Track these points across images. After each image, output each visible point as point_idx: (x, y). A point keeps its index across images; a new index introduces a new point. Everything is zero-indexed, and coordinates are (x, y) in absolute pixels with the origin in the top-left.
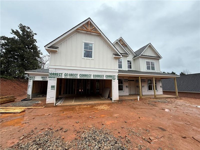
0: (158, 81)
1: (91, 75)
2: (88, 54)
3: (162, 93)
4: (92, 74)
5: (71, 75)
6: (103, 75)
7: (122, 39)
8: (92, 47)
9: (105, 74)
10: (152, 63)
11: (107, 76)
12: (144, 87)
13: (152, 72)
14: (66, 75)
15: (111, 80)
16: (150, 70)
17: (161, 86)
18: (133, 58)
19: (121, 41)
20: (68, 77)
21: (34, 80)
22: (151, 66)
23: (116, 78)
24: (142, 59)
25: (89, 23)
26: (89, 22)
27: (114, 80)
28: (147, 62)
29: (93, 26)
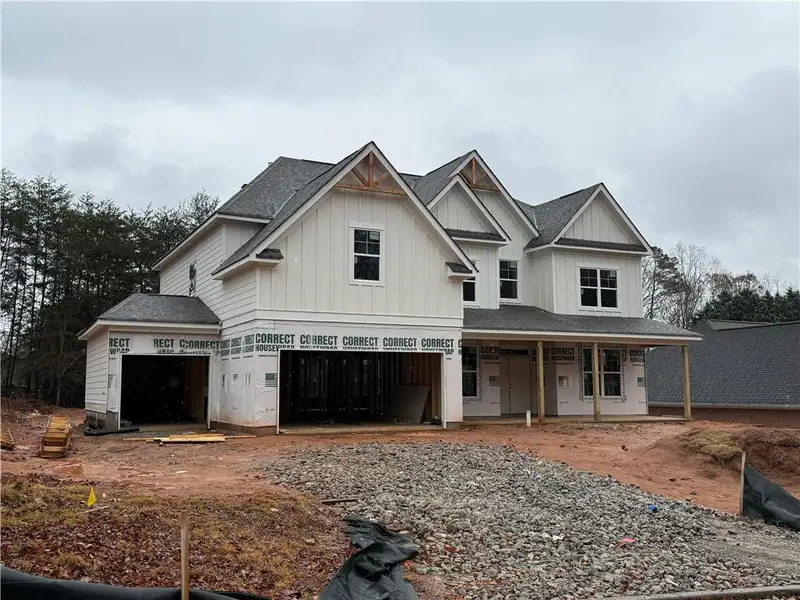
0: (629, 357)
1: (376, 339)
2: (367, 269)
3: (643, 410)
4: (381, 334)
5: (320, 339)
6: (415, 339)
7: (477, 158)
8: (378, 241)
9: (419, 335)
10: (605, 273)
11: (427, 342)
12: (565, 381)
13: (605, 315)
14: (304, 338)
15: (439, 356)
16: (596, 305)
17: (640, 380)
18: (524, 250)
19: (474, 167)
20: (312, 347)
21: (129, 353)
22: (599, 288)
23: (457, 348)
24: (563, 257)
25: (371, 162)
26: (371, 158)
27: (449, 356)
28: (584, 272)
29: (382, 169)
